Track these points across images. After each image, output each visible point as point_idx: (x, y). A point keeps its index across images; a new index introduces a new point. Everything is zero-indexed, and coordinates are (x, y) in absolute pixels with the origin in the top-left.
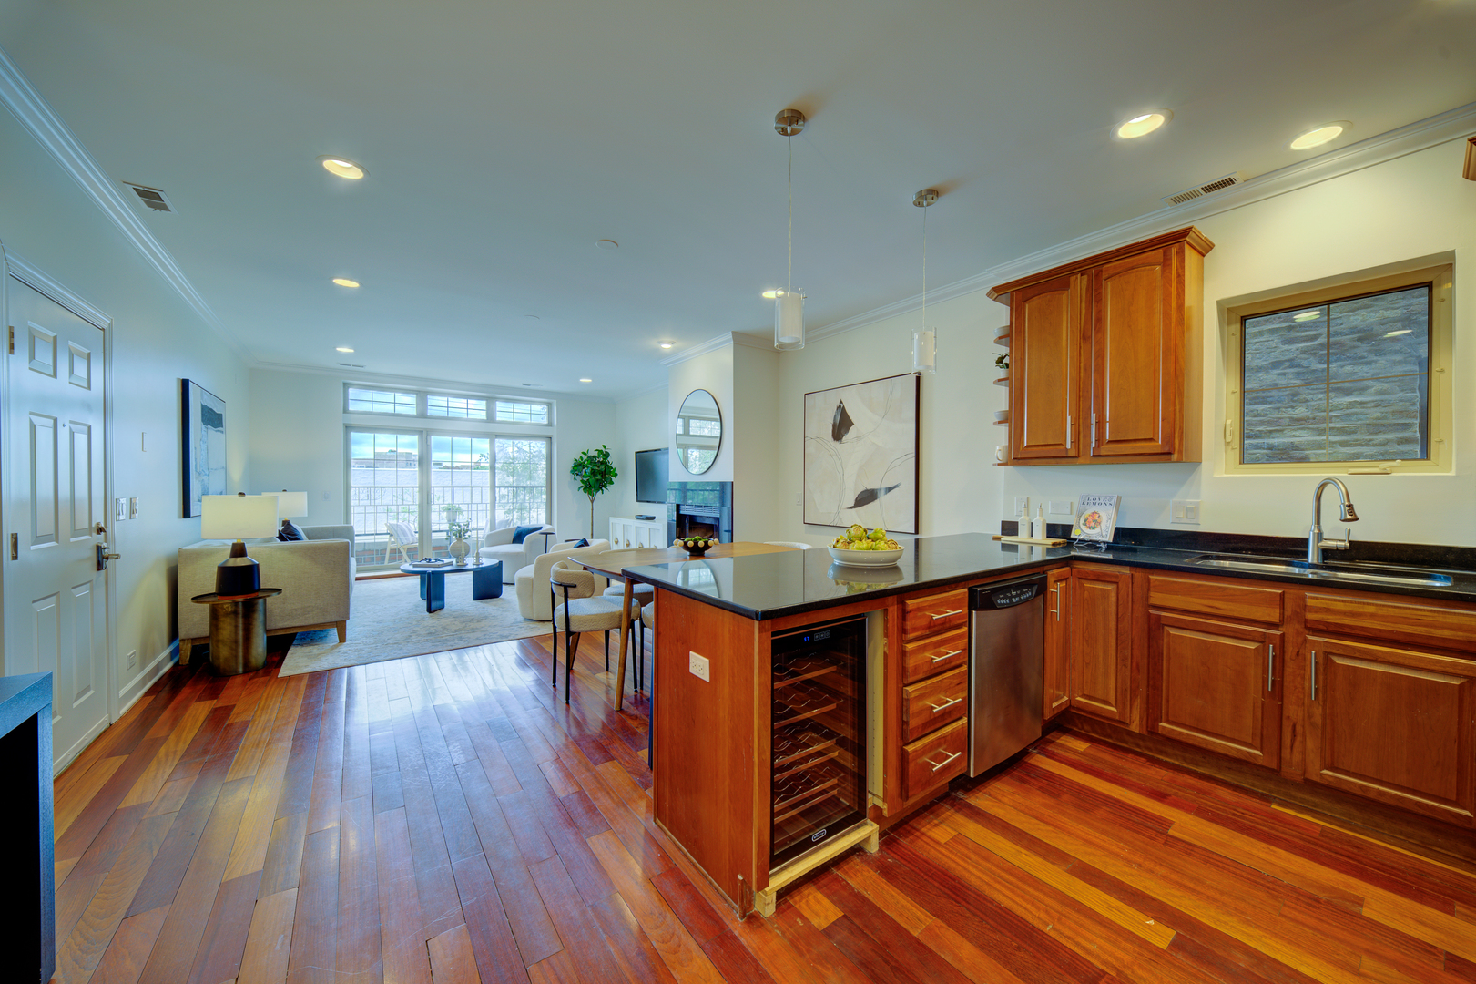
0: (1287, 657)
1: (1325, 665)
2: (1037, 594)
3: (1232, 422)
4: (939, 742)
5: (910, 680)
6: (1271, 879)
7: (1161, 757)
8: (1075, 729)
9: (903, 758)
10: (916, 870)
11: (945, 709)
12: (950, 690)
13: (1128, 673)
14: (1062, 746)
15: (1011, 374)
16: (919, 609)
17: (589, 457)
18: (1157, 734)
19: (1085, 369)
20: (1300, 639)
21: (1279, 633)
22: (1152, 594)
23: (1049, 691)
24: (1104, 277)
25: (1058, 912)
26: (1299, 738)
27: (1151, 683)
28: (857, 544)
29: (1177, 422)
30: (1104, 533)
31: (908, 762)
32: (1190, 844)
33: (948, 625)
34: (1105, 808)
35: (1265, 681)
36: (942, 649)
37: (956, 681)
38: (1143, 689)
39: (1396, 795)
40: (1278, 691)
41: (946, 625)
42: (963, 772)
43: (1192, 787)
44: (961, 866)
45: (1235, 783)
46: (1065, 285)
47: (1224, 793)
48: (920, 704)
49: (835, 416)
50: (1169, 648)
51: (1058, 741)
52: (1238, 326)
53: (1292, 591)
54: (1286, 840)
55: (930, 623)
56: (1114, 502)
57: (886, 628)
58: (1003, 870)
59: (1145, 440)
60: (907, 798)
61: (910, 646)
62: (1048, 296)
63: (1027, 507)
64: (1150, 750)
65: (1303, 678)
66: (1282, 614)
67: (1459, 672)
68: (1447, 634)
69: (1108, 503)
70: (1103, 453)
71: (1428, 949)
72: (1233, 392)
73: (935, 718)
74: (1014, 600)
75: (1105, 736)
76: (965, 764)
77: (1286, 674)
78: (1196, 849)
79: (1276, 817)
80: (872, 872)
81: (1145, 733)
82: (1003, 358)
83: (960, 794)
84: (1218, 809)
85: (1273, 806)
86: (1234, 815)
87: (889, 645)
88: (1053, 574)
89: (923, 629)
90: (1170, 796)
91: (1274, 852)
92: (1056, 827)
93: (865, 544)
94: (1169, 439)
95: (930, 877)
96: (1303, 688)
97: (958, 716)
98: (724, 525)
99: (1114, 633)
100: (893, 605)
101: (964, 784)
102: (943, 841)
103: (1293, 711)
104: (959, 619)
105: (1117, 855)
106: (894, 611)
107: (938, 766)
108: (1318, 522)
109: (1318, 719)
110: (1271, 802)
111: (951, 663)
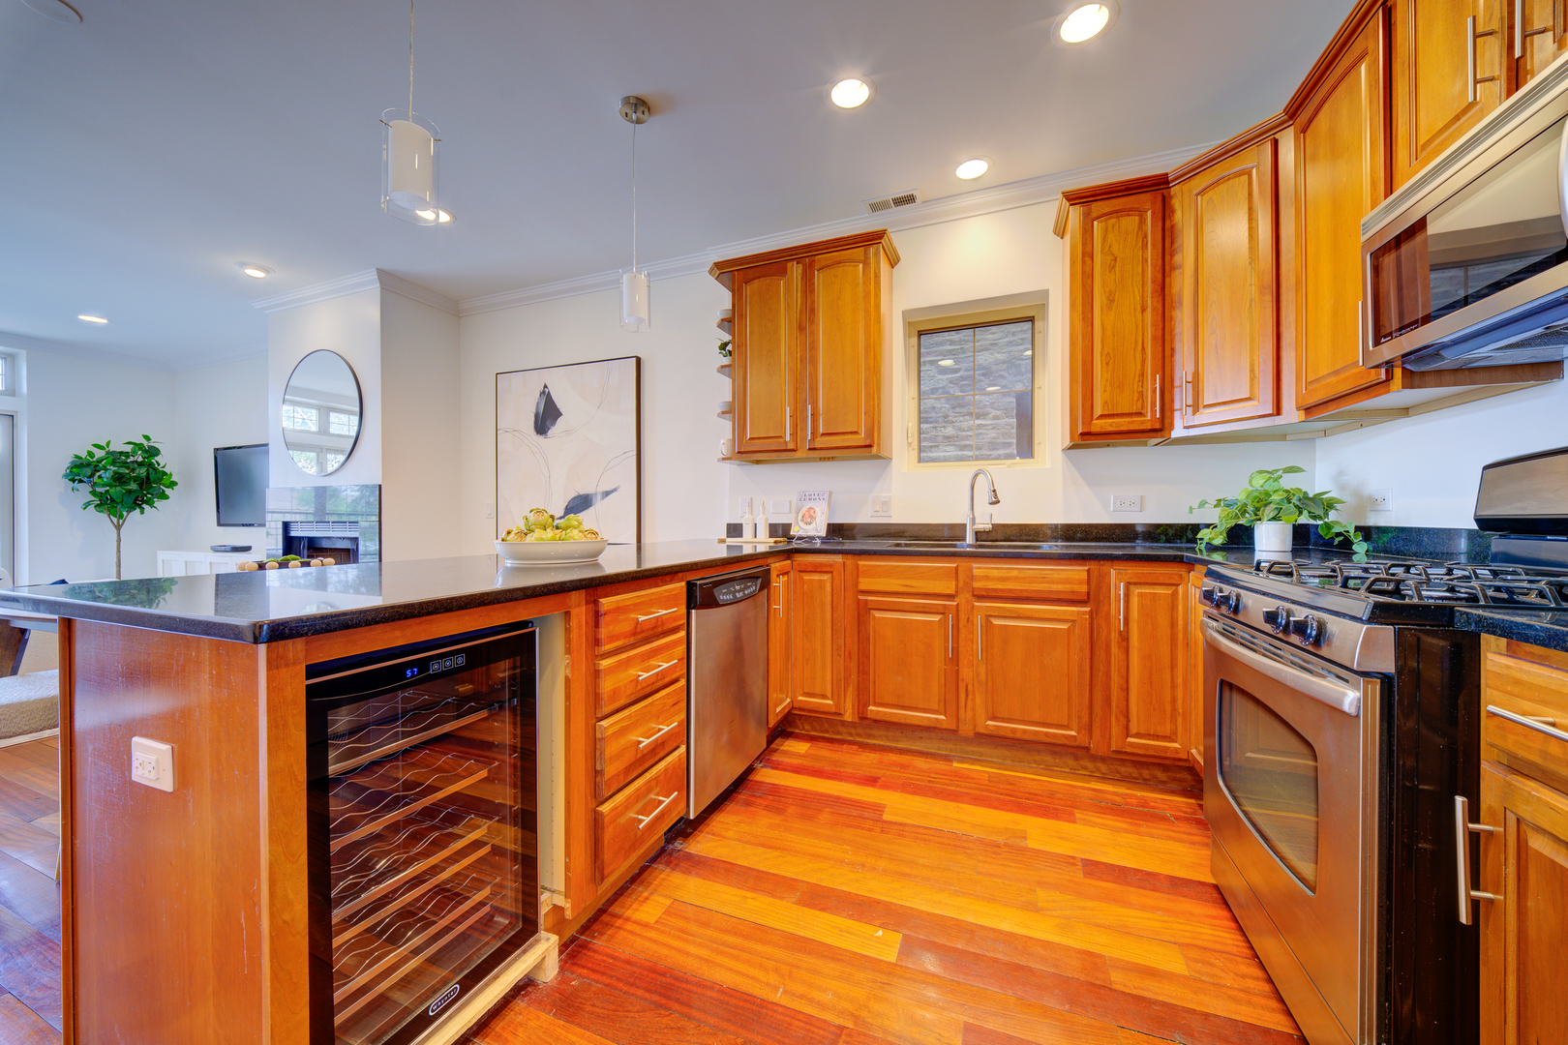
0: (961, 626)
1: (987, 626)
2: (761, 589)
3: (912, 424)
4: (648, 788)
5: (606, 710)
6: (965, 838)
7: (869, 741)
8: (797, 731)
9: (596, 823)
10: (613, 982)
11: (657, 739)
12: (661, 715)
13: (842, 663)
14: (786, 753)
15: (734, 361)
16: (620, 610)
17: (113, 453)
18: (866, 718)
19: (801, 361)
20: (970, 607)
21: (955, 603)
22: (860, 580)
23: (773, 696)
24: (816, 267)
25: (788, 965)
26: (970, 697)
27: (861, 669)
28: (538, 533)
29: (876, 417)
30: (818, 529)
31: (603, 828)
32: (901, 824)
33: (660, 630)
34: (827, 810)
35: (946, 649)
36: (653, 662)
37: (671, 701)
38: (854, 677)
39: (1033, 731)
40: (955, 660)
41: (658, 630)
42: (682, 815)
43: (895, 764)
44: (675, 949)
45: (926, 750)
46: (783, 272)
47: (920, 763)
48: (623, 741)
49: (538, 404)
50: (874, 631)
51: (782, 748)
52: (916, 338)
53: (963, 564)
54: (968, 794)
55: (636, 628)
56: (826, 496)
57: (568, 641)
58: (725, 931)
59: (851, 433)
60: (602, 879)
61: (605, 663)
62: (768, 280)
63: (751, 504)
64: (860, 736)
65: (972, 642)
66: (957, 586)
67: (1068, 618)
68: (1059, 587)
69: (821, 498)
70: (817, 446)
71: (1070, 861)
72: (913, 398)
73: (643, 756)
74: (738, 595)
75: (823, 732)
76: (683, 805)
77: (960, 639)
78: (906, 829)
79: (957, 774)
80: (543, 1016)
81: (857, 720)
82: (726, 344)
83: (678, 845)
84: (917, 780)
85: (955, 765)
86: (930, 781)
87: (573, 666)
88: (776, 566)
89: (625, 637)
90: (880, 778)
91: (961, 808)
92: (783, 849)
93: (550, 533)
94: (870, 433)
95: (631, 985)
96: (972, 651)
97: (675, 745)
98: (367, 546)
99: (829, 624)
100: (579, 605)
101: (684, 829)
102: (652, 920)
103: (966, 673)
104: (675, 621)
105: (842, 862)
106: (580, 613)
107: (647, 820)
108: (972, 509)
109: (983, 677)
110: (951, 761)
111: (664, 678)
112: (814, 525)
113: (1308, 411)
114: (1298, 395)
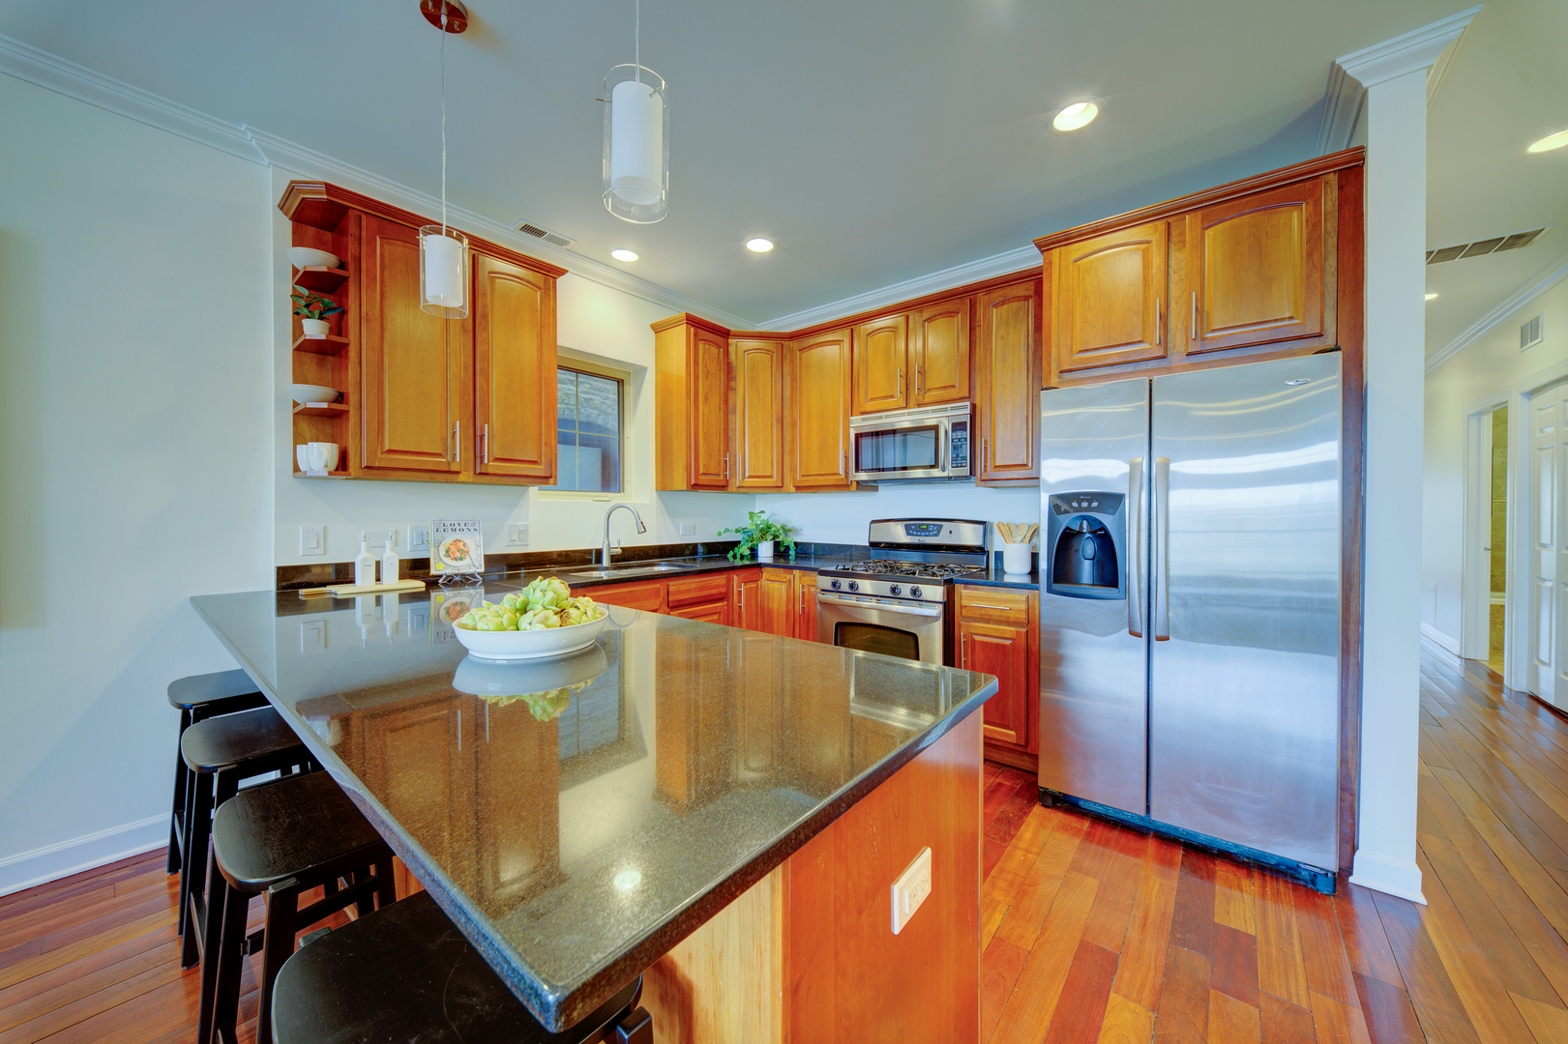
30: (475, 563)
56: (478, 526)
59: (530, 462)
70: (490, 470)
112: (467, 561)
113: (799, 488)
114: (794, 479)
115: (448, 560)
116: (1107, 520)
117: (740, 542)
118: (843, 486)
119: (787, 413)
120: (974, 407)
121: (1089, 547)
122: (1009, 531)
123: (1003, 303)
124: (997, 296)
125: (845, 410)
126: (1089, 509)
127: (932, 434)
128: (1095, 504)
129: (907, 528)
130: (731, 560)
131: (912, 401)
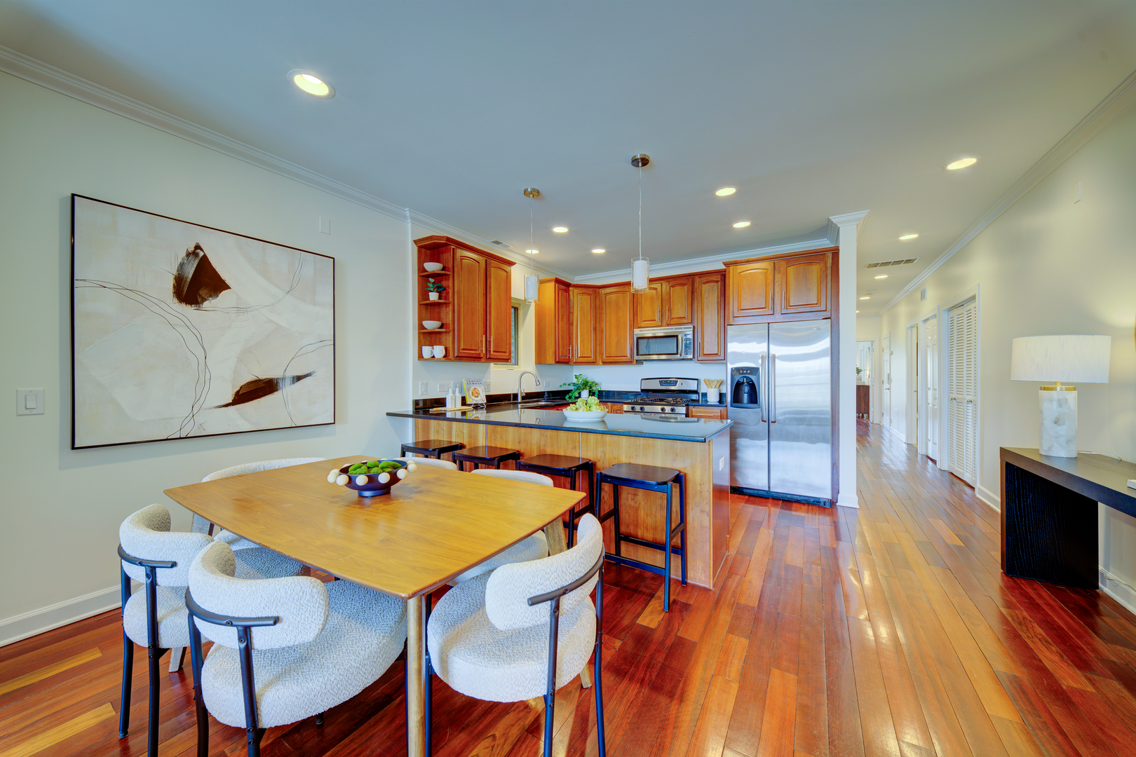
49: (183, 266)
69: (479, 383)
70: (492, 356)
108: (520, 387)
112: (479, 398)
113: (604, 363)
114: (602, 359)
115: (473, 397)
116: (753, 378)
117: (572, 390)
118: (630, 362)
119: (598, 325)
120: (694, 327)
121: (746, 389)
122: (708, 383)
123: (707, 282)
124: (704, 279)
125: (630, 325)
126: (747, 373)
127: (675, 339)
128: (749, 372)
129: (661, 382)
130: (568, 399)
131: (664, 323)
